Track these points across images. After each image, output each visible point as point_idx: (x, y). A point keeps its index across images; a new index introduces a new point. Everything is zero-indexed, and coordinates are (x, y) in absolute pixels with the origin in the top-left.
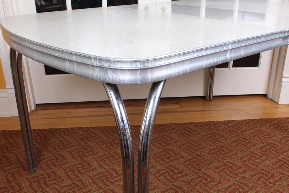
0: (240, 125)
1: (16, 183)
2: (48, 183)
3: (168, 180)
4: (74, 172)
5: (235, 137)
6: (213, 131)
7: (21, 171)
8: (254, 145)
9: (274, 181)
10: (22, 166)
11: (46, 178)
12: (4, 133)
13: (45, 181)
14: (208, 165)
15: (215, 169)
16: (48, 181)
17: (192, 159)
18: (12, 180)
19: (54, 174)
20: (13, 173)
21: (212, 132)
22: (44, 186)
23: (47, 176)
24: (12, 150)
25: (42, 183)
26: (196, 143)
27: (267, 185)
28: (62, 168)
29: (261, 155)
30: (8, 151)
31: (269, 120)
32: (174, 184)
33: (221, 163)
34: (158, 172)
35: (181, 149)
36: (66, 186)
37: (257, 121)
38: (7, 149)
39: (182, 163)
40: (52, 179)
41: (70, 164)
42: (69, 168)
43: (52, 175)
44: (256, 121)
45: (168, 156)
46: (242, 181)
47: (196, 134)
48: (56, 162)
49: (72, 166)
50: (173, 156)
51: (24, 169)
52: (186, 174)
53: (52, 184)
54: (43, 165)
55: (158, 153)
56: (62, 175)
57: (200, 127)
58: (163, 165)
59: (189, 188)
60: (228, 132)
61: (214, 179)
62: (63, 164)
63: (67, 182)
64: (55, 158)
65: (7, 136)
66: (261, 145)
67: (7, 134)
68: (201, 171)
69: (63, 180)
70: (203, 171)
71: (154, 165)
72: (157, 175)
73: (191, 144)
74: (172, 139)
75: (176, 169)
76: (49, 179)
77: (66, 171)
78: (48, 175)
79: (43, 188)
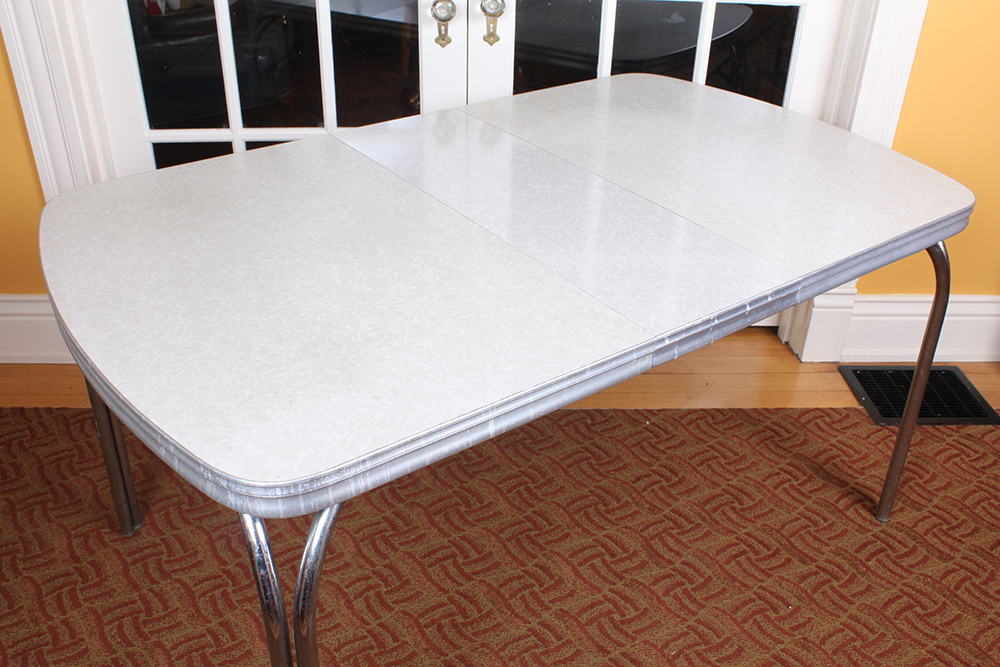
0: (672, 425)
1: (93, 563)
2: (166, 567)
3: (450, 578)
4: (229, 541)
5: (649, 465)
6: (597, 440)
7: (103, 531)
8: (689, 492)
9: (705, 596)
10: (106, 516)
11: (162, 553)
12: (64, 417)
13: (159, 562)
14: (555, 541)
15: (571, 556)
16: (166, 562)
17: (521, 522)
18: (82, 555)
19: (182, 543)
20: (86, 536)
21: (594, 444)
22: (156, 575)
23: (165, 550)
24: (82, 470)
25: (152, 567)
26: (543, 474)
27: (684, 607)
28: (201, 528)
29: (699, 521)
30: (75, 473)
31: (754, 415)
32: (461, 588)
33: (591, 540)
34: (429, 554)
35: (501, 493)
36: (207, 579)
37: (724, 416)
38: (70, 465)
39: (493, 534)
40: (177, 556)
41: (222, 519)
42: (218, 528)
43: (178, 546)
44: (721, 417)
45: (463, 509)
46: (628, 592)
47: (548, 448)
48: (187, 511)
49: (225, 525)
50: (475, 511)
51: (111, 527)
52: (497, 565)
53: (175, 571)
54: (156, 516)
55: (440, 500)
56: (199, 548)
57: (566, 425)
58: (446, 535)
59: (493, 603)
60: (633, 446)
61: (561, 581)
62: (206, 516)
63: (211, 568)
64: (186, 500)
65: (72, 427)
66: (708, 491)
67: (72, 421)
68: (534, 556)
69: (201, 562)
70: (540, 557)
71: (424, 535)
72: (427, 561)
73: (530, 477)
74: (485, 460)
75: (476, 548)
76: (169, 556)
77: (210, 538)
78: (167, 545)
79: (153, 582)
